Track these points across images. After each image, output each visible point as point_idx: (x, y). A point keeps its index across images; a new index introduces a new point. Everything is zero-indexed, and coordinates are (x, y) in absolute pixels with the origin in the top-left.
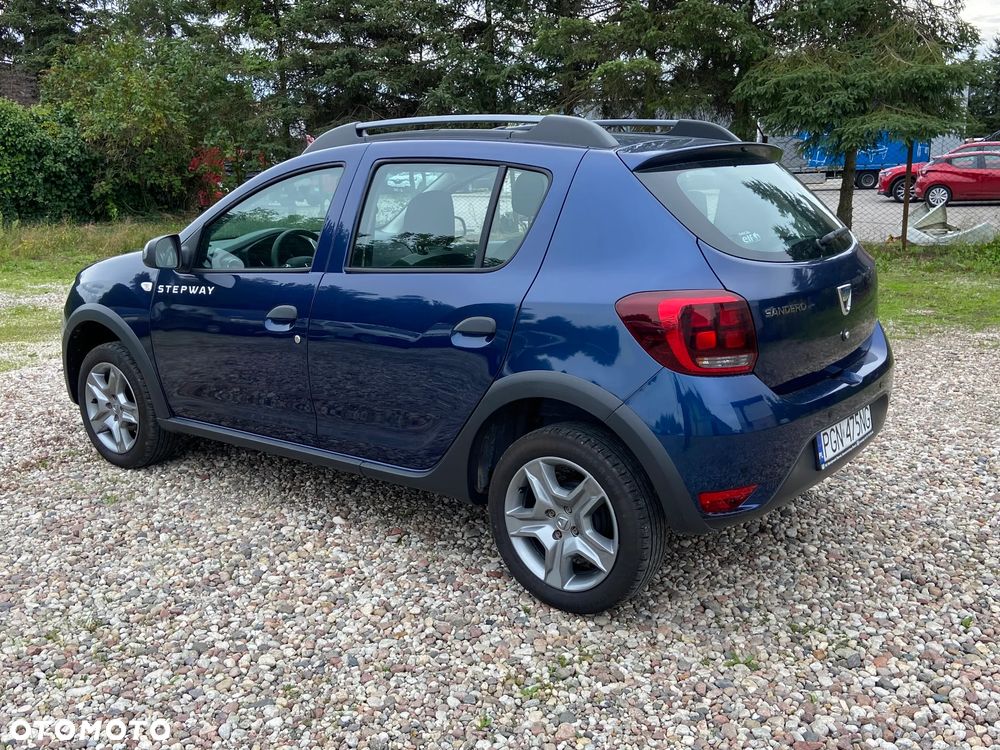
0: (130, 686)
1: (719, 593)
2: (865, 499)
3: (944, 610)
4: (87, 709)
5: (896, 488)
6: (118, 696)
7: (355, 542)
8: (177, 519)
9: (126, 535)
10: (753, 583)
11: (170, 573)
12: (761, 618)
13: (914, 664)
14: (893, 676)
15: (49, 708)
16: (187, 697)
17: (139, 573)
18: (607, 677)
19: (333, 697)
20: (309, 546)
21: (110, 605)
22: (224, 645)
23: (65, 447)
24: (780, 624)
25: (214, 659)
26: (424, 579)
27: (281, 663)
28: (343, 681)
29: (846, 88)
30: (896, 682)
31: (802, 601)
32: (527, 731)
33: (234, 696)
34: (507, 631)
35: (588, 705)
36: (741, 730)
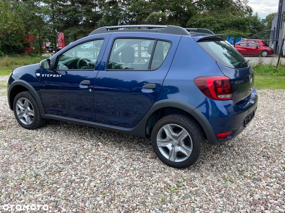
0: (54, 193)
1: (215, 162)
2: (246, 135)
3: (277, 165)
4: (43, 201)
5: (253, 132)
6: (51, 196)
7: (107, 150)
8: (51, 144)
9: (37, 149)
10: (224, 159)
11: (55, 160)
12: (229, 168)
13: (275, 179)
14: (270, 183)
15: (30, 201)
16: (72, 196)
17: (44, 160)
18: (193, 186)
19: (116, 194)
20: (94, 151)
21: (38, 170)
22: (78, 180)
23: (8, 123)
24: (235, 170)
25: (77, 184)
26: (131, 160)
27: (97, 185)
28: (117, 189)
29: (218, 23)
30: (272, 184)
31: (239, 163)
32: (175, 202)
33: (86, 195)
34: (160, 174)
35: (190, 194)
36: (235, 199)
